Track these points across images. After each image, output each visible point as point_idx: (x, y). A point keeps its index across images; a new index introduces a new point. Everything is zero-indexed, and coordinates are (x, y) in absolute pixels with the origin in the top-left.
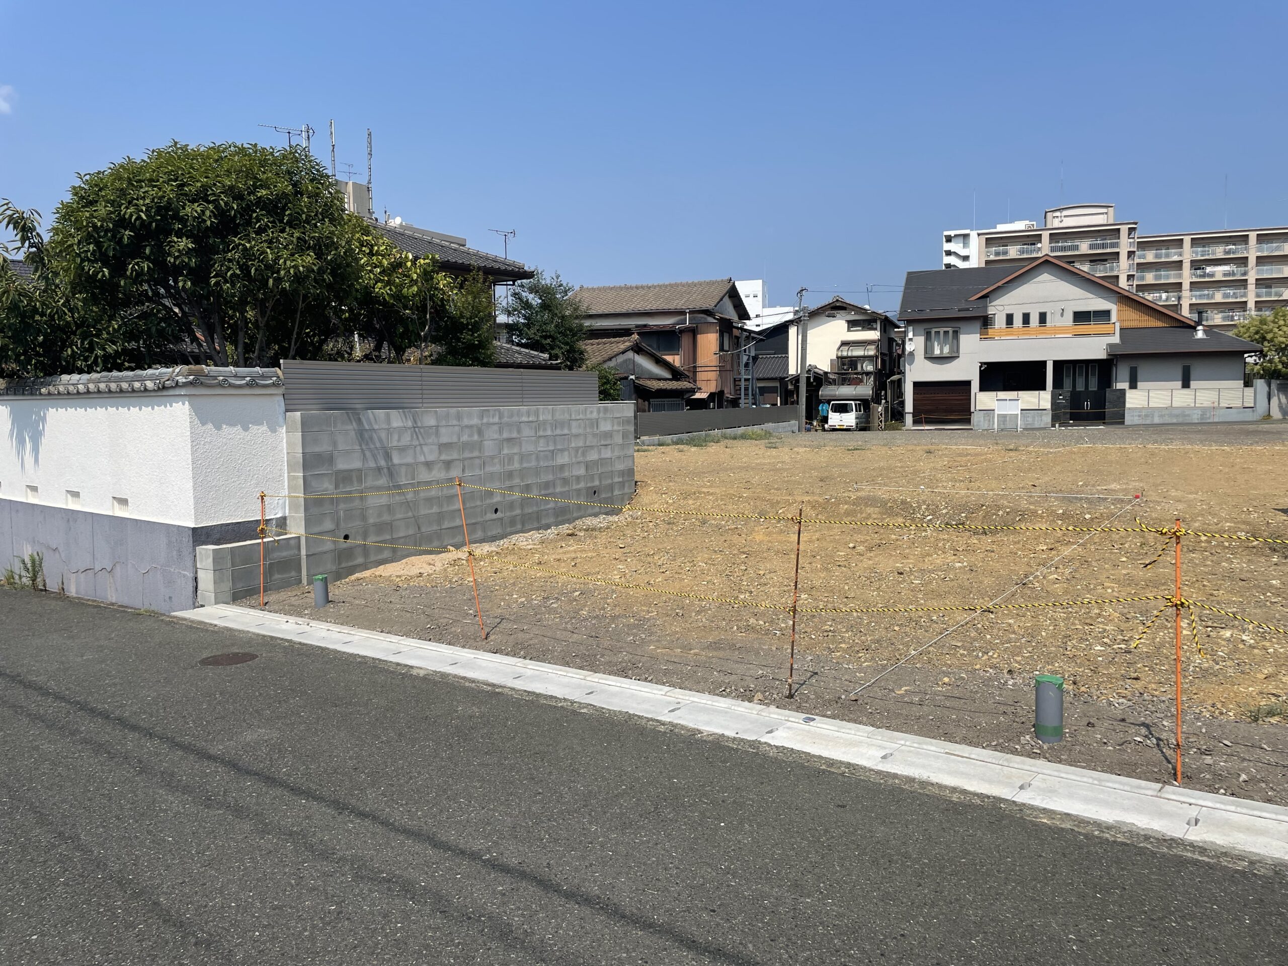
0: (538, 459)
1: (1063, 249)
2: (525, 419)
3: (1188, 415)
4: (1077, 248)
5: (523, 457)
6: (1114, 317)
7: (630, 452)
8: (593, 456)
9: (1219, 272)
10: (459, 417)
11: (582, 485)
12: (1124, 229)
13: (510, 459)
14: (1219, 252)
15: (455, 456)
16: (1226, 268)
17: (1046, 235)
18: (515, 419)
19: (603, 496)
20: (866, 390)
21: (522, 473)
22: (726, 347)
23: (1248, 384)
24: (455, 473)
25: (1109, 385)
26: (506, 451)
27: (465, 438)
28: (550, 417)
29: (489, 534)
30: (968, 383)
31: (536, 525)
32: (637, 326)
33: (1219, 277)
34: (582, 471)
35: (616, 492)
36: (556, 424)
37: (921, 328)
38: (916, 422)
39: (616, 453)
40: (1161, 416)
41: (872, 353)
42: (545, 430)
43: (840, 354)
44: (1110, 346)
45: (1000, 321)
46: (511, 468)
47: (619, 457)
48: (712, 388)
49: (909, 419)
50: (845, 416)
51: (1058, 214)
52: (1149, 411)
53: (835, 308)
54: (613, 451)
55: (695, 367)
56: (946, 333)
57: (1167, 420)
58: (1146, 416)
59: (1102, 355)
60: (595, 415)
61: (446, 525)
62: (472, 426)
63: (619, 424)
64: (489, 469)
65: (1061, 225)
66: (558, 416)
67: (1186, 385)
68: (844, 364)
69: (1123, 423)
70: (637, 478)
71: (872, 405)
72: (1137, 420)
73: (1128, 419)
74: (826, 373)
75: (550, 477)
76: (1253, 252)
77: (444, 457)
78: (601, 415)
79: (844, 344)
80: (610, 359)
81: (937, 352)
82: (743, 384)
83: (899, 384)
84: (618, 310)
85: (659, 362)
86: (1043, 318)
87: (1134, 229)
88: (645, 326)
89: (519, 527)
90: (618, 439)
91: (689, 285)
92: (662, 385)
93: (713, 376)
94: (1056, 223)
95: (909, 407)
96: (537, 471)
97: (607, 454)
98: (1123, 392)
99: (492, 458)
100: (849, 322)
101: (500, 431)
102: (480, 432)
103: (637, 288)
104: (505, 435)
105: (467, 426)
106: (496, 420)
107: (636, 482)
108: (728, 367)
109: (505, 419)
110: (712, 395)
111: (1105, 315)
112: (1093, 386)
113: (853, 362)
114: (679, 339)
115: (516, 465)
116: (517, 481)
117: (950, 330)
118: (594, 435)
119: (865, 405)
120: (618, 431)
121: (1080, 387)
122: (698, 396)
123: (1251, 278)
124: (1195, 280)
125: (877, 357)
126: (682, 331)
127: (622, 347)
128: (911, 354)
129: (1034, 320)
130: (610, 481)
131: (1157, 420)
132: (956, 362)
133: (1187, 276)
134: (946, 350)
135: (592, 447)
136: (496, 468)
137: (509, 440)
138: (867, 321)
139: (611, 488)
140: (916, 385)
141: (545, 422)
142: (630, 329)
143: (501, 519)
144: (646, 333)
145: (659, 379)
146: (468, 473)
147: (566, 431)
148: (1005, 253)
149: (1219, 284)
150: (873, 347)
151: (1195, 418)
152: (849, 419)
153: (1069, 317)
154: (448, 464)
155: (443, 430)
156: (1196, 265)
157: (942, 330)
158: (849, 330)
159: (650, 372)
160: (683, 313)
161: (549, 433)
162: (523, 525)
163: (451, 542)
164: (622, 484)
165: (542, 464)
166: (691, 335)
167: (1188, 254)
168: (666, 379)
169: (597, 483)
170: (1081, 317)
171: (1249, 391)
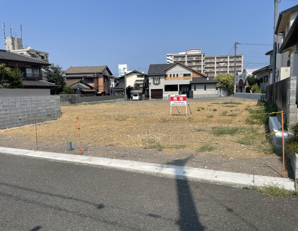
0: (32, 108)
1: (190, 59)
2: (28, 100)
3: (205, 96)
4: (193, 59)
5: (27, 108)
6: (191, 75)
7: (60, 106)
8: (48, 107)
9: (222, 64)
10: (8, 100)
11: (45, 114)
12: (202, 55)
13: (24, 109)
14: (222, 60)
15: (8, 108)
16: (223, 64)
17: (186, 56)
18: (25, 100)
19: (52, 116)
20: (141, 91)
21: (27, 111)
22: (106, 81)
23: (217, 89)
24: (8, 112)
25: (191, 90)
26: (22, 107)
27: (10, 104)
28: (35, 99)
29: (19, 125)
30: (162, 90)
31: (32, 123)
32: (84, 76)
33: (222, 66)
34: (45, 111)
35: (56, 115)
36: (37, 101)
37: (152, 77)
38: (152, 98)
39: (55, 107)
40: (200, 96)
41: (142, 83)
42: (34, 102)
43: (135, 83)
44: (190, 81)
45: (169, 76)
46: (24, 110)
47: (56, 108)
48: (102, 91)
49: (150, 98)
50: (136, 97)
51: (189, 51)
52: (198, 95)
53: (134, 72)
54: (54, 106)
55: (98, 86)
56: (157, 78)
57: (201, 97)
58: (197, 96)
59: (189, 83)
60: (48, 98)
61: (6, 123)
62: (12, 102)
63: (56, 100)
64: (18, 111)
65: (190, 54)
66: (37, 99)
67: (205, 90)
68: (136, 85)
69: (193, 98)
70: (62, 112)
71: (142, 95)
72: (195, 97)
73: (194, 97)
74: (132, 87)
75: (36, 112)
76: (228, 60)
77: (4, 108)
78: (50, 98)
79: (136, 81)
80: (74, 84)
81: (156, 83)
82: (110, 90)
83: (148, 90)
84: (79, 73)
85: (87, 85)
86: (177, 75)
87: (204, 55)
88: (86, 76)
89: (27, 123)
90: (56, 104)
91: (96, 67)
92: (87, 90)
93: (102, 88)
94: (189, 53)
95: (150, 95)
96: (32, 111)
97: (53, 107)
98: (193, 91)
99: (19, 108)
100: (137, 76)
101: (21, 102)
102: (15, 103)
103: (84, 67)
104: (22, 103)
105: (11, 102)
106: (19, 100)
107: (61, 113)
108: (106, 86)
109: (22, 100)
110: (102, 93)
111: (189, 75)
112: (188, 90)
113: (138, 85)
114: (93, 79)
115: (26, 110)
116: (26, 113)
117: (158, 78)
118: (48, 103)
119: (140, 94)
120: (56, 102)
121: (185, 90)
122: (99, 93)
123: (228, 66)
124: (217, 66)
125: (143, 84)
126: (94, 78)
127: (77, 81)
128: (150, 83)
129: (176, 76)
130: (54, 113)
131: (199, 97)
132: (160, 85)
133: (215, 65)
134: (157, 82)
135: (48, 106)
136: (20, 110)
137: (23, 104)
138: (141, 76)
139: (54, 114)
140: (152, 90)
141: (34, 101)
142: (81, 77)
143: (22, 122)
144: (86, 78)
145: (87, 89)
146: (12, 112)
147: (40, 102)
148: (178, 60)
149: (222, 67)
150: (142, 81)
151: (207, 97)
152: (137, 98)
153: (183, 75)
154: (6, 110)
155: (4, 103)
156: (217, 63)
157: (156, 78)
158: (137, 77)
159: (85, 87)
160: (95, 73)
161: (35, 102)
162: (28, 123)
163: (7, 127)
164: (57, 114)
165: (33, 109)
166: (97, 79)
167: (216, 61)
168: (89, 89)
169: (50, 113)
170: (185, 75)
171: (217, 91)
